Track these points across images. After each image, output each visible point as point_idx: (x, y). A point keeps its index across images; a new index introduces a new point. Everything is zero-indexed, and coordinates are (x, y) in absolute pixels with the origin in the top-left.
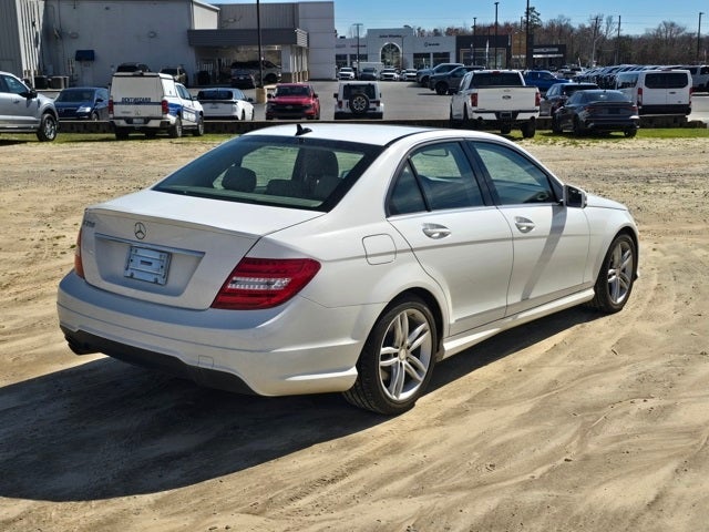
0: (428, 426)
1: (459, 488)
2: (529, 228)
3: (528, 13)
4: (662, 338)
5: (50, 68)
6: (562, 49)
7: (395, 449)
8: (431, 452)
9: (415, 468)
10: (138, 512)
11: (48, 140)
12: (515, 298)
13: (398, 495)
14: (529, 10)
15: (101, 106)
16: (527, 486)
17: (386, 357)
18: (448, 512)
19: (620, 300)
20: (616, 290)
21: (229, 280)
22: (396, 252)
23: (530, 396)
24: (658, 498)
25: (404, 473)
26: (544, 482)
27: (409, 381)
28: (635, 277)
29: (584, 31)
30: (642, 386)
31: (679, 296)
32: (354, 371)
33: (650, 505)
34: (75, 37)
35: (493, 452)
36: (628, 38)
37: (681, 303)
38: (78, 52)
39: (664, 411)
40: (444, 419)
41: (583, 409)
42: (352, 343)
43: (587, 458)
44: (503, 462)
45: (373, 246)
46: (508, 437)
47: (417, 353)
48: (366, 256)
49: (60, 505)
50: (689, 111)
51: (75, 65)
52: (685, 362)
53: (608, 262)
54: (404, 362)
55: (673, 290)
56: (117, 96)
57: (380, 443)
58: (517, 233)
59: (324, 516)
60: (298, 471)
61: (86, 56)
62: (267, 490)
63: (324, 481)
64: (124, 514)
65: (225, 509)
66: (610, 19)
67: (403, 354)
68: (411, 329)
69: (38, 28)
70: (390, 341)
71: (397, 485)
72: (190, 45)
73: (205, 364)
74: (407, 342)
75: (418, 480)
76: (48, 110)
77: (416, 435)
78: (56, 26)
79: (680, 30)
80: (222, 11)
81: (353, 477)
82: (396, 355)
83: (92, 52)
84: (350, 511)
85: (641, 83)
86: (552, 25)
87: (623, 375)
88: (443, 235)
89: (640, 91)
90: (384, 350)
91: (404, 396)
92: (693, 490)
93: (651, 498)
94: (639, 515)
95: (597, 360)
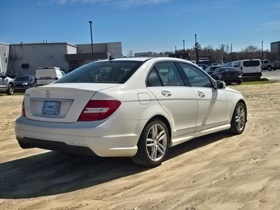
0: (167, 170)
1: (182, 188)
2: (203, 96)
3: (196, 45)
4: (259, 141)
5: (12, 71)
6: (210, 58)
7: (154, 178)
8: (169, 178)
9: (163, 183)
10: (49, 201)
11: (11, 94)
12: (199, 124)
13: (156, 192)
14: (196, 44)
15: (31, 82)
16: (209, 187)
17: (149, 142)
18: (178, 196)
19: (241, 129)
20: (239, 125)
21: (84, 109)
22: (151, 100)
23: (208, 160)
24: (263, 188)
25: (158, 185)
26: (216, 185)
27: (159, 154)
28: (246, 121)
29: (218, 51)
30: (253, 155)
31: (264, 128)
32: (136, 147)
33: (260, 191)
34: (21, 59)
35: (195, 177)
36: (235, 53)
37: (265, 130)
38: (23, 65)
39: (263, 162)
40: (173, 168)
41: (230, 163)
42: (135, 136)
43: (233, 178)
44: (199, 180)
45: (142, 97)
46: (200, 172)
47: (161, 142)
48: (139, 101)
49: (17, 200)
50: (261, 75)
51: (21, 69)
52: (270, 148)
53: (235, 114)
54: (156, 146)
55: (262, 127)
56: (38, 77)
57: (148, 176)
58: (199, 97)
59: (127, 199)
60: (115, 186)
61: (25, 66)
62: (103, 192)
63: (126, 188)
64: (44, 202)
65: (85, 199)
66: (227, 46)
67: (155, 142)
68: (159, 132)
69: (7, 56)
70: (150, 136)
71: (156, 189)
72: (66, 60)
73: (76, 144)
74: (157, 137)
75: (164, 187)
76: (11, 83)
77: (163, 173)
78: (14, 55)
79: (255, 49)
80: (78, 47)
81: (137, 187)
82: (153, 142)
83: (28, 64)
84: (137, 197)
85: (242, 65)
86: (206, 49)
87: (245, 152)
88: (169, 95)
89: (242, 68)
90: (148, 140)
91: (157, 160)
92: (278, 185)
93: (261, 188)
94: (257, 193)
95: (234, 148)
